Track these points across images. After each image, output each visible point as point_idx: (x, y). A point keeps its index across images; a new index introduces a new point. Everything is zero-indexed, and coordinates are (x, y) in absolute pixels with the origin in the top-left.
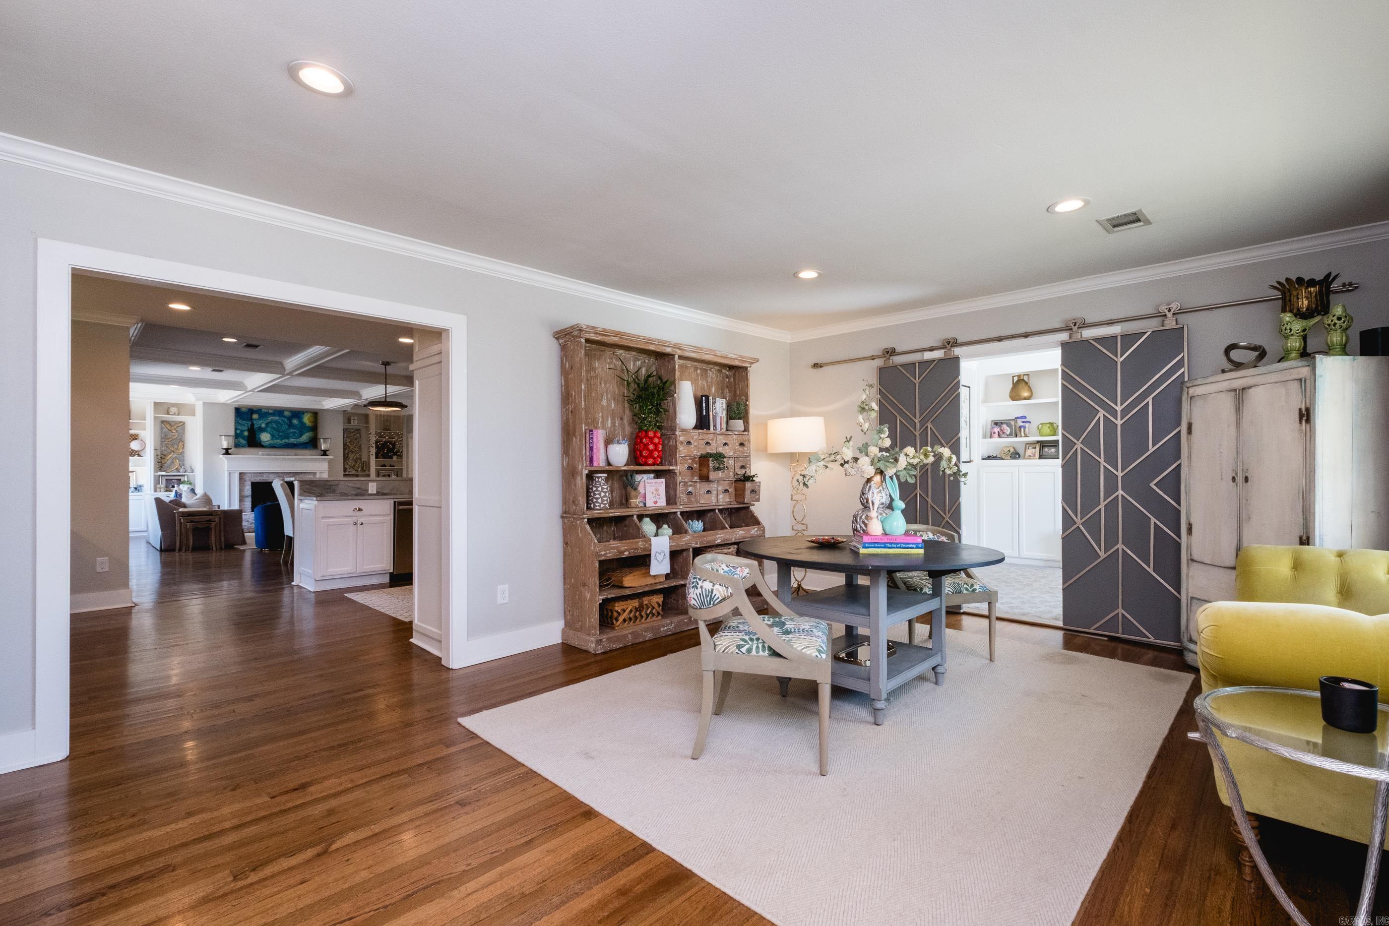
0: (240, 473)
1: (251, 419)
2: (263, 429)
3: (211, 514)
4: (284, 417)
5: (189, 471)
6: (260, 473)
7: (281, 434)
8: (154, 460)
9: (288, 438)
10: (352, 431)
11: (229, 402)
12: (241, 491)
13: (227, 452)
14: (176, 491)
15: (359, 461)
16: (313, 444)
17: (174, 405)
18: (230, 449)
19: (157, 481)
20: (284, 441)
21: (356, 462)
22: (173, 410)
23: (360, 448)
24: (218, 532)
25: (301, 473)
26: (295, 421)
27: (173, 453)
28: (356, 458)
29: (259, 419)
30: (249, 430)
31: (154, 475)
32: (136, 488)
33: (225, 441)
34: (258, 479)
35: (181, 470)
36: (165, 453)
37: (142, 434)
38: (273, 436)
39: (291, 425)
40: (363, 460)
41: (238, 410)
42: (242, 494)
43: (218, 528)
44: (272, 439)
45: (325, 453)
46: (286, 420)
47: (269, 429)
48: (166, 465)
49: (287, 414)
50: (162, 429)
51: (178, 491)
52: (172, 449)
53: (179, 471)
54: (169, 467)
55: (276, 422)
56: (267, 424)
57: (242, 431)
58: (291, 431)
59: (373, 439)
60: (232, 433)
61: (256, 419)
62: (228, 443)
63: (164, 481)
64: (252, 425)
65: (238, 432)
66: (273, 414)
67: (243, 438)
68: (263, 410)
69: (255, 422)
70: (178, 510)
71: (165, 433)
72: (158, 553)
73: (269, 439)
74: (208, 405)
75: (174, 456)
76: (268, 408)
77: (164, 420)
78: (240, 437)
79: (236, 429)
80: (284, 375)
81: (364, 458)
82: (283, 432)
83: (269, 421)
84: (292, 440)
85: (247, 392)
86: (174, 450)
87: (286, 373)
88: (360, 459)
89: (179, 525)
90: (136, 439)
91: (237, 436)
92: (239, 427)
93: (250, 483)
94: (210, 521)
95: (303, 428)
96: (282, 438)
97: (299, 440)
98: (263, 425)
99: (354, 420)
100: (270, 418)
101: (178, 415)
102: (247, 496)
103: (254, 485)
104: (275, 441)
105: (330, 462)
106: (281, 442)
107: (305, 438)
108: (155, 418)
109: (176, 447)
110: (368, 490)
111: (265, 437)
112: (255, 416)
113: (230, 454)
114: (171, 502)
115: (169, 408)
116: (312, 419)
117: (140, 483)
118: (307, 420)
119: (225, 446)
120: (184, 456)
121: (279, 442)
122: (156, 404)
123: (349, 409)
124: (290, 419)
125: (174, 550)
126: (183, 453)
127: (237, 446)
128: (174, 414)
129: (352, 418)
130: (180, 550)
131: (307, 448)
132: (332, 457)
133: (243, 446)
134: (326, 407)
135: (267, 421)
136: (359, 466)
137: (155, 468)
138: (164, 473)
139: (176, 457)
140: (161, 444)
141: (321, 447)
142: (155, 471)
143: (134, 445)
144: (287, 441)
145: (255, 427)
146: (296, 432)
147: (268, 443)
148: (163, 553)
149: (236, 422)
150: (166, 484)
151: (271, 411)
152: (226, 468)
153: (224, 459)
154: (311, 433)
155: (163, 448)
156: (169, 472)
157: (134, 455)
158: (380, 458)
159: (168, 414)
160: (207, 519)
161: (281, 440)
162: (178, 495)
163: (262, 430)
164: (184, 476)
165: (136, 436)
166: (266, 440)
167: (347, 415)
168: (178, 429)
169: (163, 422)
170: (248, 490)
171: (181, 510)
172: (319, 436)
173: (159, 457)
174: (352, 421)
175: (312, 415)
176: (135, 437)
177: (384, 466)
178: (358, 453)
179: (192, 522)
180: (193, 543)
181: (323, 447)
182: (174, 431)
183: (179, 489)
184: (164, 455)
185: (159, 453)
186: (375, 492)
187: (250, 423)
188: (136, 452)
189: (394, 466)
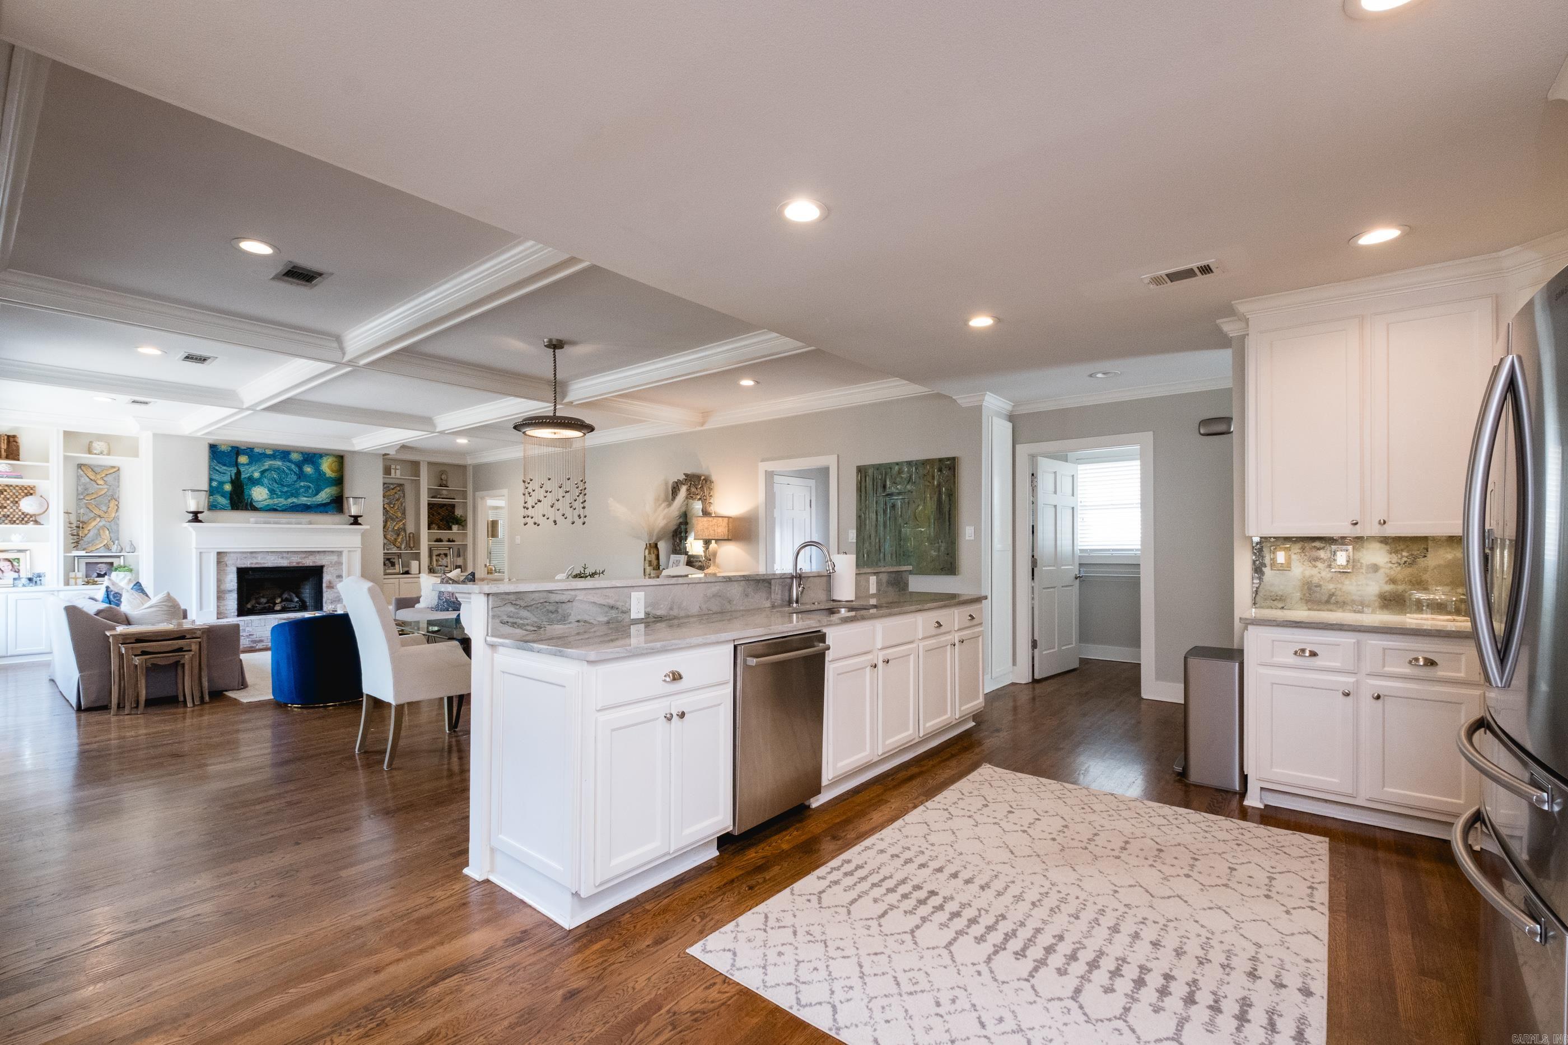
0: (219, 553)
1: (237, 464)
2: (256, 480)
3: (183, 637)
4: (290, 461)
5: (128, 550)
6: (252, 553)
7: (286, 489)
8: (65, 532)
9: (296, 495)
10: (392, 486)
11: (199, 434)
12: (219, 581)
13: (196, 517)
14: (107, 588)
15: (403, 533)
16: (337, 504)
17: (100, 437)
18: (201, 512)
19: (70, 566)
20: (290, 500)
21: (398, 535)
22: (98, 446)
23: (404, 513)
24: (196, 671)
25: (318, 552)
26: (308, 469)
27: (98, 519)
28: (399, 529)
29: (250, 464)
30: (232, 482)
31: (65, 556)
32: (30, 580)
33: (192, 498)
34: (248, 563)
35: (114, 548)
36: (84, 519)
37: (43, 486)
38: (272, 492)
39: (301, 476)
40: (408, 532)
41: (213, 448)
42: (222, 587)
43: (196, 663)
44: (271, 498)
45: (356, 520)
46: (293, 466)
47: (266, 481)
48: (85, 539)
49: (294, 456)
50: (79, 477)
51: (112, 588)
52: (97, 512)
53: (109, 549)
54: (92, 542)
55: (277, 469)
56: (263, 472)
57: (221, 483)
58: (302, 484)
59: (424, 500)
60: (205, 486)
61: (244, 465)
62: (198, 504)
63: (83, 567)
64: (239, 473)
65: (214, 484)
66: (273, 457)
67: (223, 496)
68: (256, 450)
69: (242, 469)
70: (114, 628)
71: (85, 484)
72: (73, 715)
73: (265, 496)
74: (162, 439)
75: (101, 524)
76: (266, 446)
77: (83, 462)
78: (218, 492)
79: (211, 480)
80: (339, 364)
81: (410, 528)
82: (288, 486)
83: (267, 467)
84: (304, 500)
85: (242, 410)
86: (102, 514)
87: (346, 359)
88: (405, 530)
89: (117, 660)
90: (31, 494)
91: (212, 491)
92: (216, 477)
93: (235, 570)
94: (180, 650)
95: (320, 481)
96: (287, 495)
97: (314, 499)
98: (257, 475)
99: (396, 469)
100: (268, 464)
101: (109, 454)
102: (230, 591)
103: (242, 572)
104: (276, 501)
105: (364, 535)
106: (285, 502)
107: (325, 495)
108: (66, 458)
109: (104, 508)
110: (627, 612)
111: (259, 494)
112: (243, 459)
113: (200, 521)
114: (98, 613)
115: (91, 442)
116: (335, 466)
117: (37, 571)
118: (327, 467)
119: (193, 508)
120: (118, 525)
121: (282, 501)
122: (68, 435)
123: (392, 452)
124: (300, 465)
125: (105, 708)
126: (116, 519)
127: (212, 507)
128: (101, 453)
129: (393, 467)
130: (120, 707)
131: (327, 512)
132: (368, 527)
133: (223, 508)
134: (357, 448)
135: (263, 468)
136: (402, 541)
137: (65, 545)
138: (83, 553)
139: (104, 526)
140: (78, 505)
141: (350, 511)
142: (67, 550)
143: (27, 505)
144: (295, 500)
145: (243, 476)
146: (309, 487)
147: (265, 503)
148: (83, 715)
149: (211, 469)
150: (87, 571)
151: (269, 452)
152: (194, 545)
153: (191, 529)
154: (334, 488)
155: (82, 511)
156: (91, 551)
157: (27, 522)
158: (434, 529)
159: (90, 452)
160: (177, 647)
161: (286, 499)
162: (113, 597)
163: (254, 482)
164: (119, 557)
165: (32, 489)
166: (260, 498)
167: (388, 462)
168: (109, 479)
169: (80, 466)
170: (231, 581)
171: (121, 629)
172: (346, 494)
173: (74, 526)
174: (393, 471)
175: (334, 459)
176: (29, 491)
177: (440, 540)
178: (401, 521)
179: (144, 653)
180: (147, 693)
181: (354, 511)
182: (100, 482)
183: (114, 584)
184: (82, 522)
185: (73, 518)
186: (642, 616)
187: (234, 470)
188: (31, 516)
189: (453, 541)
